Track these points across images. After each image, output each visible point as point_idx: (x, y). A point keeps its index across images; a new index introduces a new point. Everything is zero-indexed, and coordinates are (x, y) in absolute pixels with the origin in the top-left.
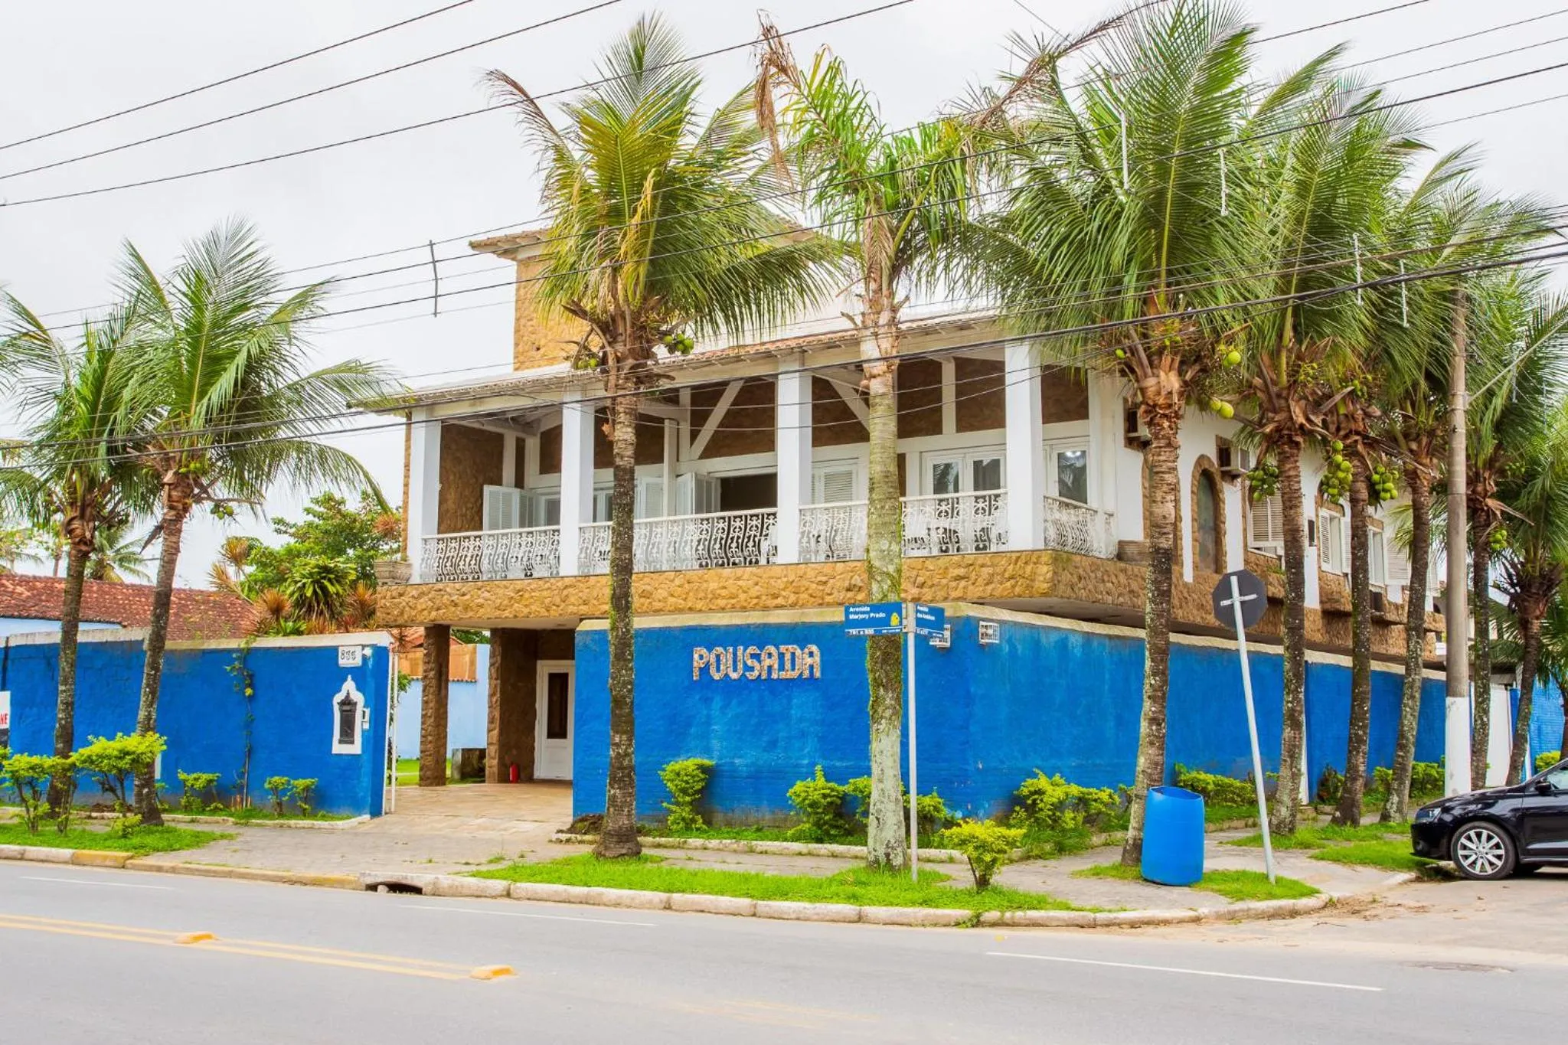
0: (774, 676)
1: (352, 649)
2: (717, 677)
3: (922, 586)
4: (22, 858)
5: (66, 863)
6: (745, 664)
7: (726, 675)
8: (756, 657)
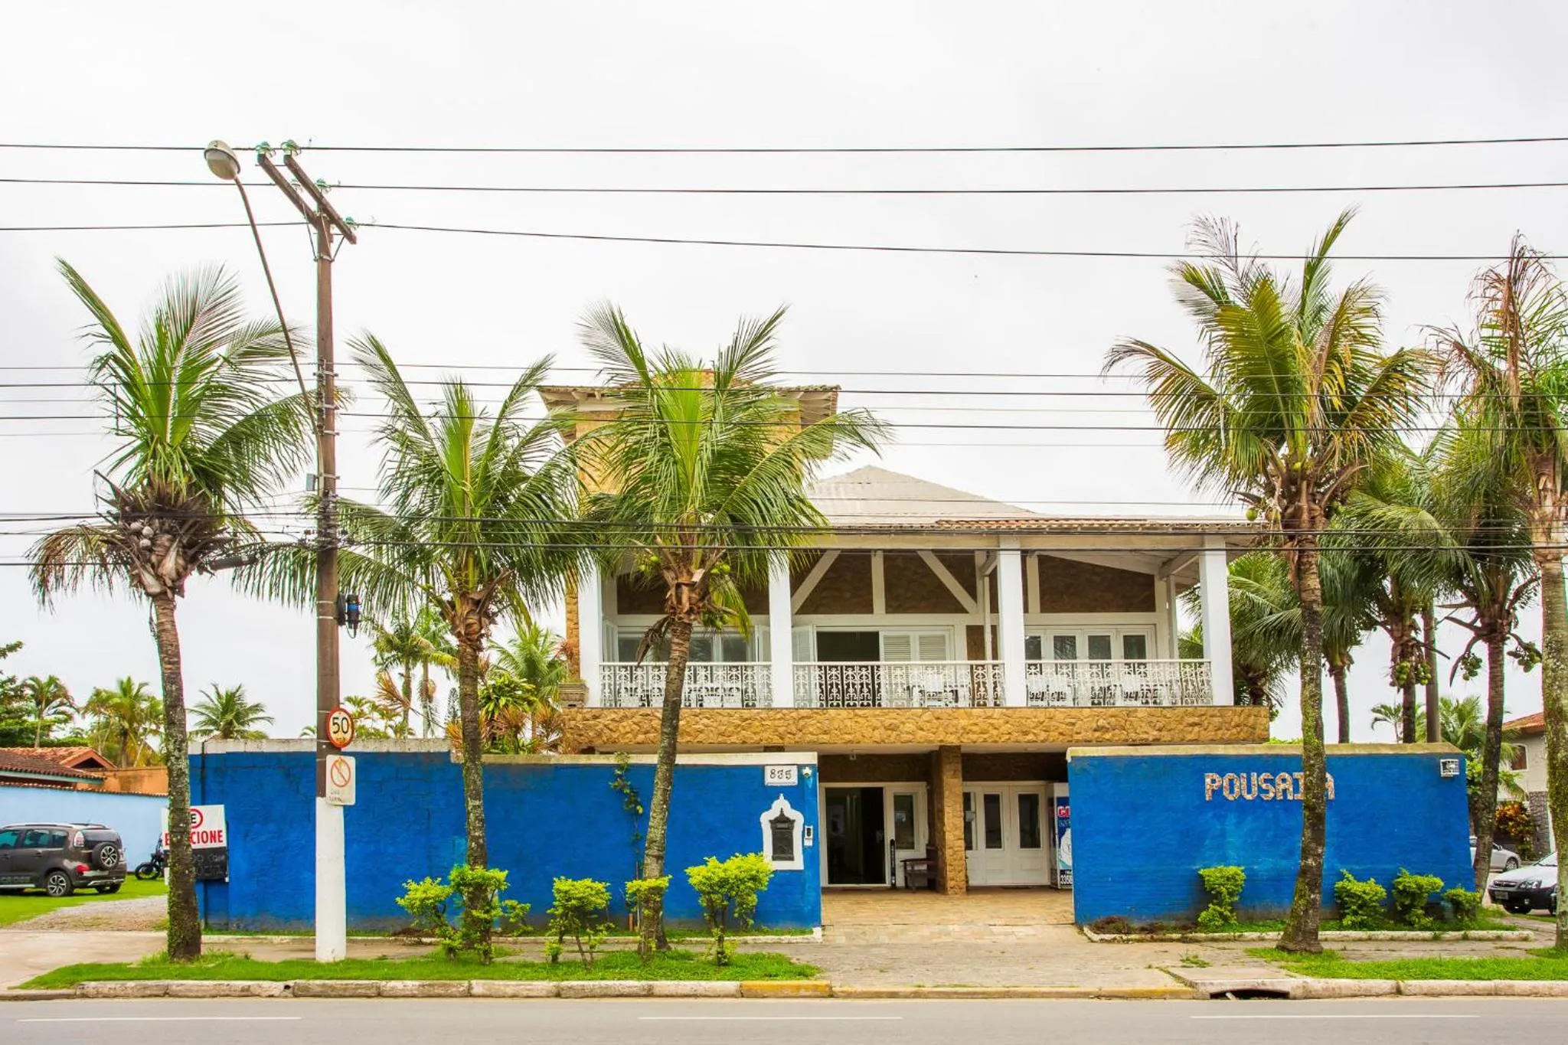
0: (1290, 797)
1: (786, 768)
2: (1231, 798)
3: (1160, 730)
4: (650, 994)
5: (733, 996)
6: (1259, 787)
7: (1241, 796)
8: (1272, 782)
